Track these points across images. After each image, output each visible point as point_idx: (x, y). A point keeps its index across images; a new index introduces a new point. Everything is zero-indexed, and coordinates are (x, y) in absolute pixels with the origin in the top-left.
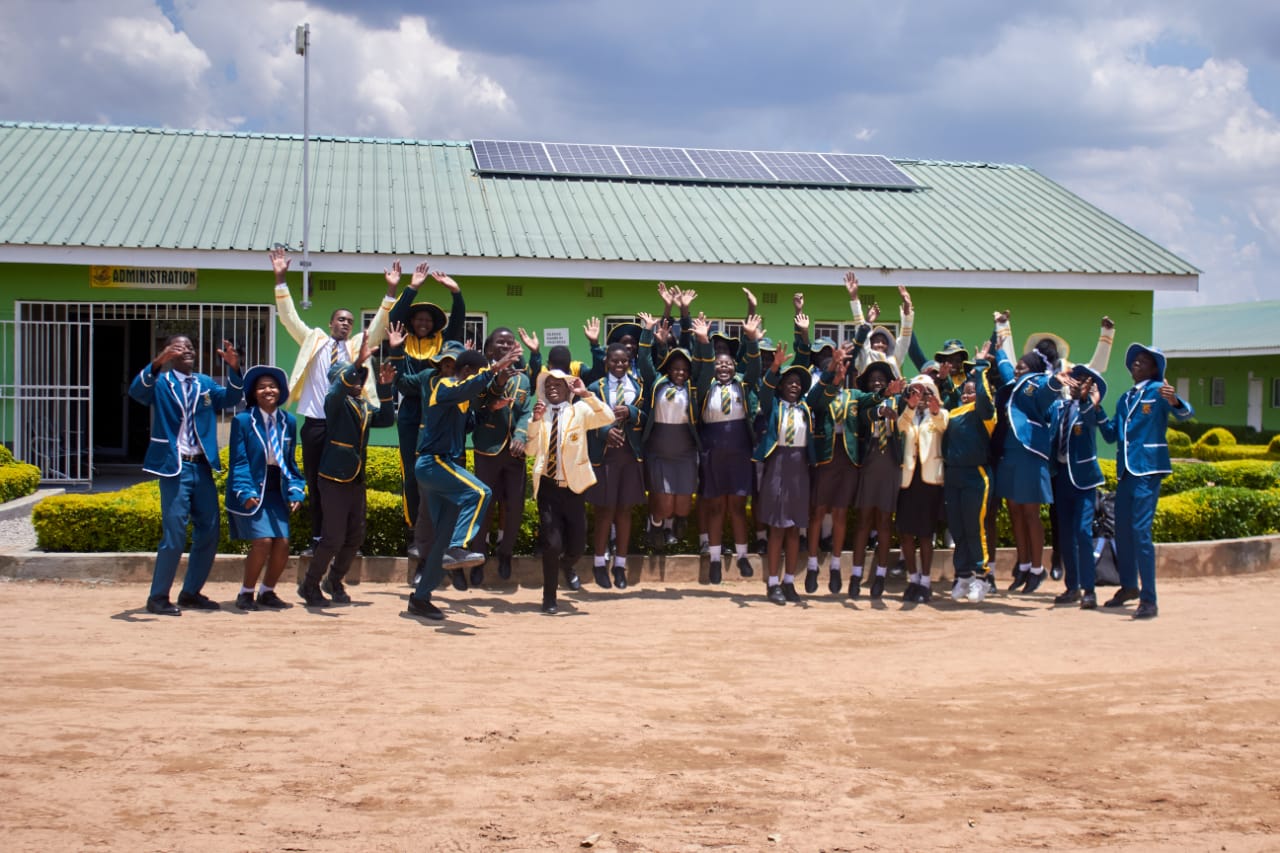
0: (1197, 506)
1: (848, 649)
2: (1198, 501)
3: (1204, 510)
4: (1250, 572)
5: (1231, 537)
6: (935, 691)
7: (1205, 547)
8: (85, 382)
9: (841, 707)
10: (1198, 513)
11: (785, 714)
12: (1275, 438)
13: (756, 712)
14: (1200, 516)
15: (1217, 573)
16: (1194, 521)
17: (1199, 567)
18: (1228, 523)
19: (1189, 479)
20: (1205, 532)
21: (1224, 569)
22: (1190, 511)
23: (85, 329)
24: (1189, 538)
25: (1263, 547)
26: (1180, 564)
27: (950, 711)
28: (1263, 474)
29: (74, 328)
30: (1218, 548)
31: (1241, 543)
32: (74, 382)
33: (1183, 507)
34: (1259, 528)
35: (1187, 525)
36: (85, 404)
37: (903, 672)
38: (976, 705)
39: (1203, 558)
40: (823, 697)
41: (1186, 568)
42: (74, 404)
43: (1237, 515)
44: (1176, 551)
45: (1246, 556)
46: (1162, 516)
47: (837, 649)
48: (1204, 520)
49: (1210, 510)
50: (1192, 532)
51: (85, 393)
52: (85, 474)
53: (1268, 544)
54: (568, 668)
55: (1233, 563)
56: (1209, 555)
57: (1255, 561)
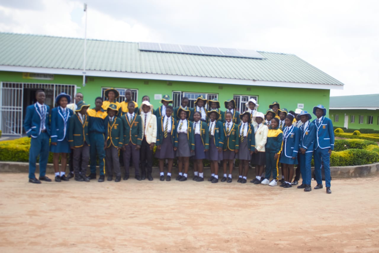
0: (349, 155)
1: (240, 209)
2: (349, 153)
3: (351, 156)
4: (365, 176)
5: (359, 165)
6: (273, 235)
7: (352, 168)
8: (20, 106)
9: (236, 244)
10: (350, 157)
11: (213, 248)
12: (355, 131)
13: (201, 246)
14: (350, 158)
15: (355, 177)
16: (348, 160)
17: (350, 174)
18: (358, 160)
19: (340, 144)
20: (351, 163)
21: (357, 175)
22: (347, 156)
23: (21, 90)
24: (346, 165)
25: (369, 168)
26: (344, 173)
27: (280, 248)
28: (361, 143)
29: (18, 90)
30: (356, 169)
31: (363, 167)
32: (17, 106)
33: (345, 155)
34: (367, 162)
35: (346, 161)
36: (20, 112)
37: (260, 223)
38: (290, 244)
39: (351, 171)
40: (229, 238)
41: (346, 175)
42: (17, 112)
43: (361, 158)
44: (343, 169)
45: (364, 171)
46: (339, 158)
47: (235, 208)
48: (351, 159)
49: (353, 156)
50: (347, 163)
51: (20, 109)
52: (20, 132)
53: (370, 167)
54: (134, 217)
55: (360, 173)
56: (353, 171)
57: (366, 172)
